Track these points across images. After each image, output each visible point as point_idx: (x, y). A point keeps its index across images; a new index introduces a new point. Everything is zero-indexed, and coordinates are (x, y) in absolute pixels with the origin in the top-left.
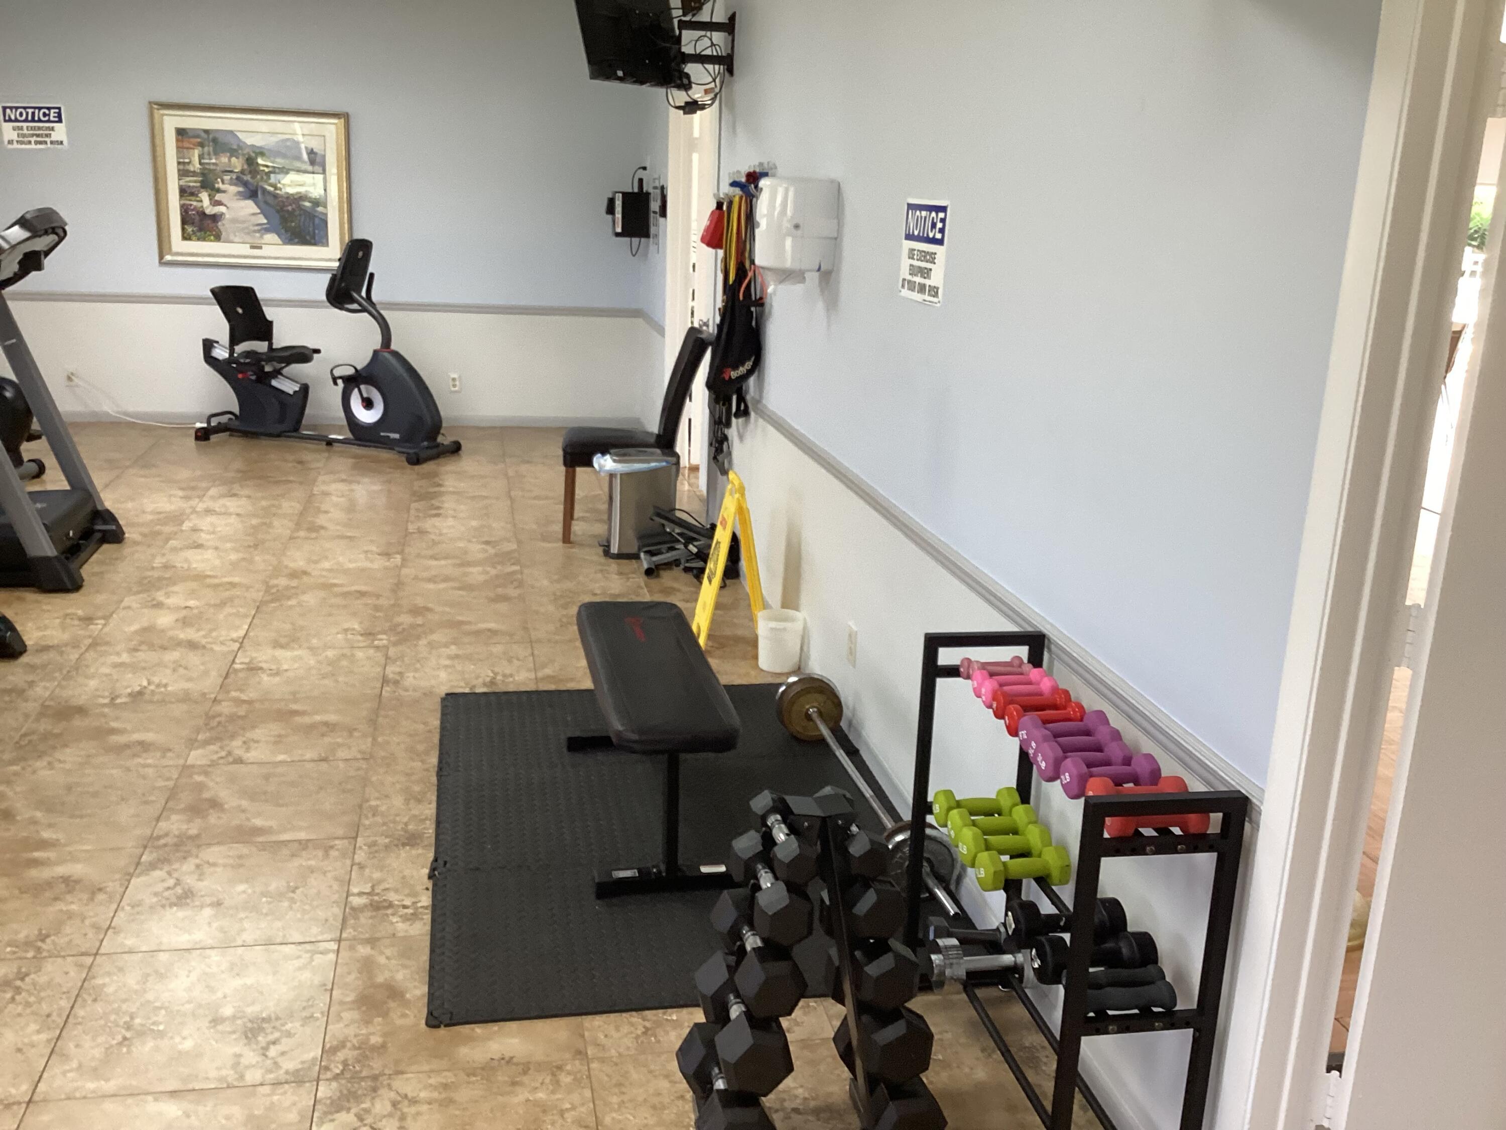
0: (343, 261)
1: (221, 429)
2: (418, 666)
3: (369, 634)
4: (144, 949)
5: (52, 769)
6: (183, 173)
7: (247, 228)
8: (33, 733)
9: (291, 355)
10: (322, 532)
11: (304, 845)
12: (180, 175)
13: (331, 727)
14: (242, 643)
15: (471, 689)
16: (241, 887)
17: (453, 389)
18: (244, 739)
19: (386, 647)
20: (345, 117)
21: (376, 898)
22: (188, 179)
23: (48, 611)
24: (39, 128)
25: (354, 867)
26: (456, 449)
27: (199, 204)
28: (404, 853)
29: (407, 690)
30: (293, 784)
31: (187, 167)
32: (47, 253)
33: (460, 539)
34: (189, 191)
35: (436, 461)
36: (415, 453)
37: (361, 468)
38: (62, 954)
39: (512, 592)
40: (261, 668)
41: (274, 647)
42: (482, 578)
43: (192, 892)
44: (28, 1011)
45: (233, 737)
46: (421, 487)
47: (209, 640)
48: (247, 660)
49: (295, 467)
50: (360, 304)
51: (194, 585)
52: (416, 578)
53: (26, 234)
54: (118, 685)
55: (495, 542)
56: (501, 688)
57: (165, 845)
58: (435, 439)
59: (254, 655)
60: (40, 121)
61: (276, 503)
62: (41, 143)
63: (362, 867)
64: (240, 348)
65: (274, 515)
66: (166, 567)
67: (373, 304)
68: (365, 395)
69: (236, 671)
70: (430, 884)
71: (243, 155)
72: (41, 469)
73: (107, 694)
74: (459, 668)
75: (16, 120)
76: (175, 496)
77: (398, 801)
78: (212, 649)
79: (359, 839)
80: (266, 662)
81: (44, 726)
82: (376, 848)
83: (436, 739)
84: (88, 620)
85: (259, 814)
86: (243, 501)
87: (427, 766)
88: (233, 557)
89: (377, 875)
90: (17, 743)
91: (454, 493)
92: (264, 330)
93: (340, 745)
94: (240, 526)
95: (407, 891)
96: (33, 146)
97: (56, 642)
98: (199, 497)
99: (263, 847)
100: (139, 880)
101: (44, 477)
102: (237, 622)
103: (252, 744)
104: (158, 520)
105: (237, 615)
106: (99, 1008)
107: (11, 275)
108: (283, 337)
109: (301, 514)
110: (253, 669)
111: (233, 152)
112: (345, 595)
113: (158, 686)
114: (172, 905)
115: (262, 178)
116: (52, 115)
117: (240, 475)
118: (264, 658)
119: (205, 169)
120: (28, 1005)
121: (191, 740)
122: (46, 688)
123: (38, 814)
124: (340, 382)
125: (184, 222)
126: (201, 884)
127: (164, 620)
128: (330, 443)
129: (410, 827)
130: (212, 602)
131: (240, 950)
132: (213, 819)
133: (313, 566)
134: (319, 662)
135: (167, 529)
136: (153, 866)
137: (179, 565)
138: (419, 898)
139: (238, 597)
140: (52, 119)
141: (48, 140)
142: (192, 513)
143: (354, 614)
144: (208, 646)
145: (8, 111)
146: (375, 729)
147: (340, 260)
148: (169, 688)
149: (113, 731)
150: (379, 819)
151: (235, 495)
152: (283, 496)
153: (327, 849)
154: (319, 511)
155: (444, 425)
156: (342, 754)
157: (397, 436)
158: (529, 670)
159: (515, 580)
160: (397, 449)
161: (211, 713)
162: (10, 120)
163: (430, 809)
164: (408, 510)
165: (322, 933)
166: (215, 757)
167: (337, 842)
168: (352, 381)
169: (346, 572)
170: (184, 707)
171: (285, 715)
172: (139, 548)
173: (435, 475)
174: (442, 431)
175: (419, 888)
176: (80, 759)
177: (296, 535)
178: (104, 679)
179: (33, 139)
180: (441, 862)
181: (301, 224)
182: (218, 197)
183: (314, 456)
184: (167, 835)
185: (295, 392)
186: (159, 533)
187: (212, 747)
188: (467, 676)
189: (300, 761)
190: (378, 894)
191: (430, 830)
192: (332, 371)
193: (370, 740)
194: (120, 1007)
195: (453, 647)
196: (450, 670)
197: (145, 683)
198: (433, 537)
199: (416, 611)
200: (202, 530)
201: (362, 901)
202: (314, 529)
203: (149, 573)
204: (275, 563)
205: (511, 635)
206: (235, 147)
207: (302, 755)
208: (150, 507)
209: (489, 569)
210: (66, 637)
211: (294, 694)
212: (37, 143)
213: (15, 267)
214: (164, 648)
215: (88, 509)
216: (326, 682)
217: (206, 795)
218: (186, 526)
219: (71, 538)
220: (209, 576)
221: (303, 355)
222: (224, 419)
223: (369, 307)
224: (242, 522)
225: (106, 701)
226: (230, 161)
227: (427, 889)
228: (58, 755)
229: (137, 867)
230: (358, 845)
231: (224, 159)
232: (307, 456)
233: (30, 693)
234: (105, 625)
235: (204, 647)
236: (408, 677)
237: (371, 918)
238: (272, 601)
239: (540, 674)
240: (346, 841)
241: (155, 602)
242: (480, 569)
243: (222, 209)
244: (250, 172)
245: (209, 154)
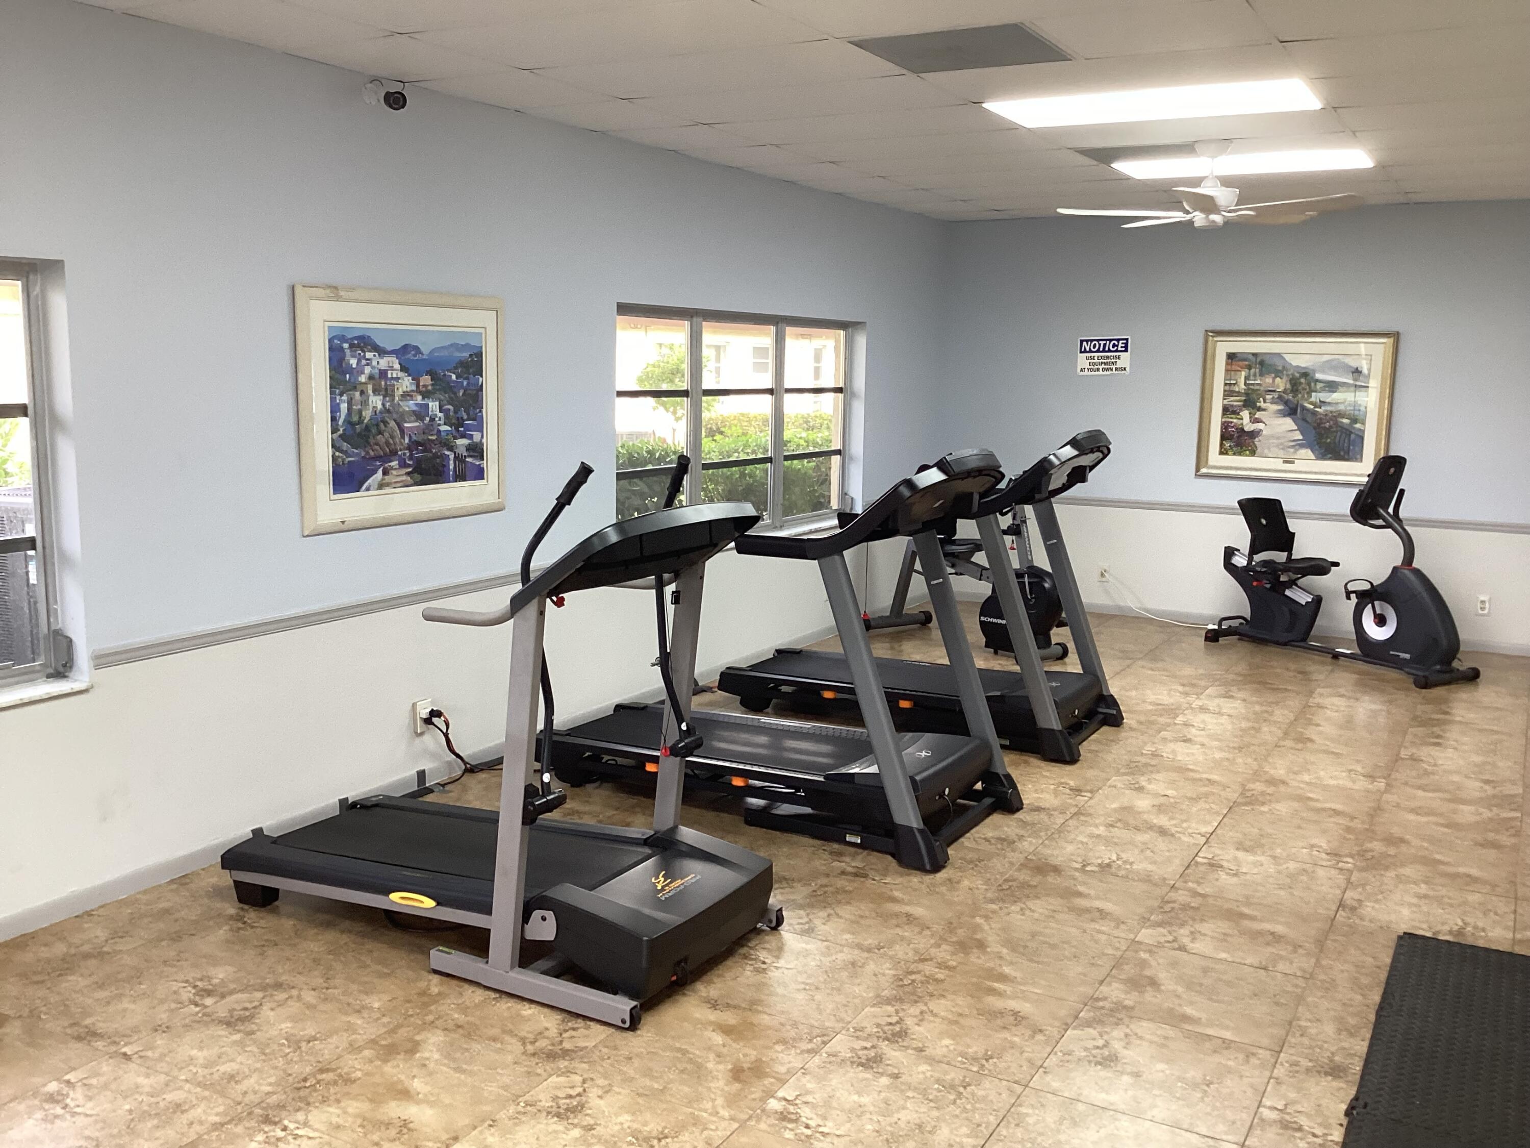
0: (1373, 477)
1: (1230, 632)
2: (1380, 897)
3: (1334, 854)
4: (1066, 1095)
5: (1023, 915)
6: (1228, 394)
7: (1282, 444)
8: (1014, 880)
9: (1311, 566)
10: (1309, 745)
11: (1227, 1044)
12: (1224, 395)
13: (1277, 938)
14: (1208, 839)
15: (1434, 934)
16: (1160, 1066)
17: (1480, 612)
18: (1193, 929)
19: (1350, 872)
20: (1396, 336)
21: (1288, 1117)
22: (1232, 399)
23: (1047, 777)
24: (1108, 357)
25: (1272, 1081)
26: (1473, 676)
27: (1240, 422)
28: (1327, 1082)
29: (1362, 919)
30: (1229, 984)
31: (1233, 388)
32: (1092, 468)
33: (1457, 772)
34: (1231, 410)
35: (1447, 687)
36: (1424, 677)
37: (1365, 685)
38: (999, 1076)
39: (1505, 839)
40: (1222, 866)
41: (1238, 849)
42: (1473, 819)
43: (1117, 1057)
44: (964, 1115)
45: (1182, 925)
46: (1423, 712)
47: (1179, 830)
48: (1210, 856)
49: (1295, 677)
50: (1384, 520)
51: (1174, 775)
52: (1398, 806)
53: (1076, 453)
54: (1091, 854)
55: (1497, 782)
56: (1470, 941)
57: (1103, 1008)
58: (1450, 663)
59: (1218, 852)
60: (1109, 351)
61: (1269, 709)
62: (1107, 370)
63: (1279, 1082)
64: (1258, 558)
65: (1265, 721)
66: (1154, 755)
67: (1399, 521)
68: (1378, 612)
69: (1197, 863)
70: (1345, 1122)
71: (1287, 375)
72: (1065, 653)
73: (1080, 860)
74: (1425, 909)
75: (1090, 351)
76: (1176, 691)
77: (1329, 1029)
78: (1180, 838)
79: (1282, 1055)
80: (1228, 861)
81: (1024, 876)
82: (1297, 1068)
83: (1383, 976)
84: (1077, 791)
85: (1191, 1003)
86: (1238, 704)
87: (1368, 1002)
88: (1218, 755)
89: (1293, 1095)
90: (1000, 885)
91: (1460, 722)
92: (1286, 540)
93: (1281, 958)
94: (1230, 727)
95: (1319, 1120)
96: (1101, 372)
97: (1047, 806)
98: (1197, 694)
99: (1188, 1035)
100: (1075, 1032)
101: (1067, 660)
102: (1208, 818)
103: (1198, 935)
104: (1156, 710)
105: (1209, 811)
106: (1019, 1132)
107: (1060, 485)
108: (1303, 549)
109: (1291, 723)
110: (1214, 865)
111: (1278, 373)
112: (1319, 811)
113: (1125, 862)
114: (1098, 1063)
115: (1303, 396)
116: (1120, 345)
117: (1240, 678)
118: (1226, 857)
119: (1249, 389)
120: (965, 1110)
121: (1144, 918)
122: (1031, 843)
123: (1005, 951)
124: (1353, 596)
125: (1223, 438)
126: (1126, 1052)
127: (1143, 803)
128: (1336, 656)
129: (1337, 1058)
130: (1189, 795)
131: (1148, 1124)
132: (1149, 996)
133: (1292, 776)
134: (1279, 872)
135: (1162, 720)
136: (1089, 1024)
137: (1164, 755)
138: (1332, 1132)
139: (1213, 794)
140: (1120, 349)
141: (1114, 367)
142: (1187, 709)
143: (1324, 832)
144: (1178, 835)
145: (1085, 343)
146: (1321, 951)
147: (1369, 476)
148: (1135, 867)
149: (1080, 894)
150: (1306, 1041)
151: (1231, 697)
152: (1277, 703)
153: (1249, 1055)
154: (1310, 722)
155: (1461, 649)
156: (1281, 966)
157: (1407, 656)
158: (1506, 928)
159: (1512, 827)
160: (1407, 670)
161: (1166, 899)
162: (1085, 351)
163: (1361, 1046)
164: (1405, 733)
165: (1226, 1133)
166: (1162, 940)
167: (1261, 1051)
168: (1366, 597)
169: (1325, 788)
170: (1145, 887)
171: (1234, 916)
172: (1133, 734)
173: (1446, 701)
174: (1458, 656)
175: (1333, 1122)
176: (1046, 912)
177: (1282, 743)
178: (1080, 846)
179: (1101, 367)
180: (1361, 1102)
181: (1337, 441)
182: (1258, 415)
183: (1319, 669)
184: (1105, 999)
185: (1307, 603)
186: (1152, 723)
187: (1161, 930)
188: (1431, 919)
189: (1240, 964)
190: (1289, 1114)
191: (1357, 1067)
192: (1346, 584)
193: (1313, 960)
194: (1036, 1138)
195: (1423, 886)
196: (1414, 909)
197: (1114, 858)
198: (1425, 766)
199: (1391, 840)
200: (1193, 726)
201: (1274, 1115)
202: (1303, 740)
203: (1138, 758)
204: (1256, 768)
205: (1494, 886)
206: (1280, 368)
207: (1242, 958)
208: (1151, 696)
209: (1481, 810)
210: (1056, 802)
211: (1247, 897)
212: (1104, 369)
213: (1064, 479)
214: (1137, 829)
215: (1094, 693)
216: (1282, 893)
217: (1147, 973)
218: (1180, 720)
219: (1076, 716)
220: (1192, 770)
221: (1321, 567)
222: (1235, 623)
223: (1396, 523)
224: (1233, 723)
225: (1078, 866)
226: (1274, 381)
227: (1341, 1125)
228: (1030, 904)
229: (1073, 1020)
230: (1279, 1060)
231: (1269, 380)
232: (1312, 668)
233: (1019, 845)
234: (1091, 798)
235: (1172, 835)
236: (1367, 906)
237: (1278, 1134)
238: (1246, 804)
239: (1518, 936)
240: (1268, 1052)
241: (1137, 786)
242: (1472, 808)
243: (1260, 426)
244: (1292, 391)
245: (1255, 375)
